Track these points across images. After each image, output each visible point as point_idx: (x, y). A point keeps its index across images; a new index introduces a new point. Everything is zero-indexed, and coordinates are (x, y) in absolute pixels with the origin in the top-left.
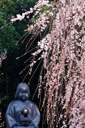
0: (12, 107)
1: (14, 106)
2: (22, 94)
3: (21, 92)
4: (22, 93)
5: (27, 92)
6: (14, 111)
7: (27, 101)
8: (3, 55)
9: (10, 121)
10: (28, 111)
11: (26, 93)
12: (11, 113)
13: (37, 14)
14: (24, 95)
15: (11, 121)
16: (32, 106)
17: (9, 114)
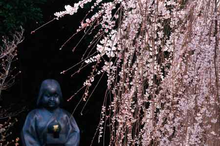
0: (32, 121)
1: (36, 119)
2: (48, 99)
3: (46, 95)
4: (48, 97)
5: (58, 95)
6: (36, 126)
7: (58, 110)
8: (17, 34)
9: (29, 145)
10: (60, 126)
11: (56, 97)
12: (30, 130)
13: (98, 4)
14: (52, 99)
15: (31, 143)
16: (67, 118)
17: (28, 132)
